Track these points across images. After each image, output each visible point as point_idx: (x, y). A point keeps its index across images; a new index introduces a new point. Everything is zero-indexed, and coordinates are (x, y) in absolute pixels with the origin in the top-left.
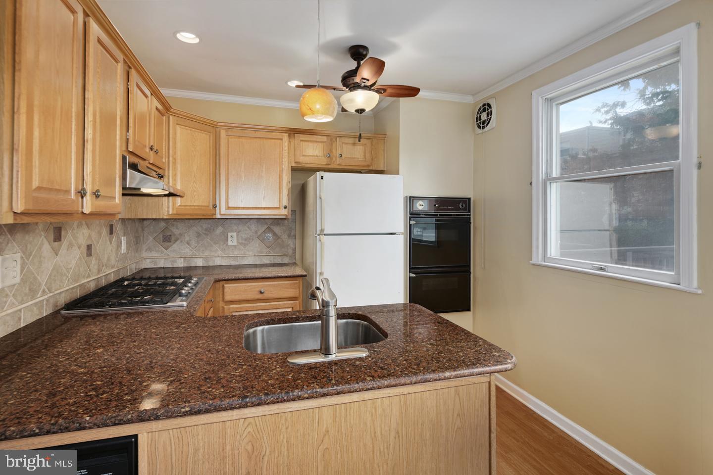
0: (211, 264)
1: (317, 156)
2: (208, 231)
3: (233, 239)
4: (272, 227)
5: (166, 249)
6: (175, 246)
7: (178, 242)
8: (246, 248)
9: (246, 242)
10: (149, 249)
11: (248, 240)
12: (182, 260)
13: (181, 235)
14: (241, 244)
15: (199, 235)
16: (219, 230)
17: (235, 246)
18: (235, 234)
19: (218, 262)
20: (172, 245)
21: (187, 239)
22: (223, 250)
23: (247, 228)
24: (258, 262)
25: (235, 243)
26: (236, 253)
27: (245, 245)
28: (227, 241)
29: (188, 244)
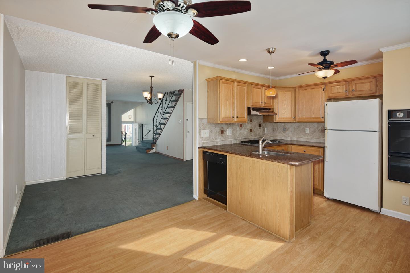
0: (299, 140)
1: (340, 93)
2: (298, 127)
3: (307, 131)
5: (284, 133)
6: (287, 132)
7: (288, 131)
9: (313, 132)
10: (279, 133)
11: (314, 132)
12: (289, 137)
13: (289, 128)
14: (311, 133)
15: (295, 129)
16: (302, 127)
17: (308, 134)
18: (308, 129)
19: (302, 140)
21: (291, 130)
22: (304, 135)
23: (313, 126)
24: (318, 142)
25: (308, 133)
26: (309, 137)
27: (312, 134)
28: (305, 131)
29: (291, 132)
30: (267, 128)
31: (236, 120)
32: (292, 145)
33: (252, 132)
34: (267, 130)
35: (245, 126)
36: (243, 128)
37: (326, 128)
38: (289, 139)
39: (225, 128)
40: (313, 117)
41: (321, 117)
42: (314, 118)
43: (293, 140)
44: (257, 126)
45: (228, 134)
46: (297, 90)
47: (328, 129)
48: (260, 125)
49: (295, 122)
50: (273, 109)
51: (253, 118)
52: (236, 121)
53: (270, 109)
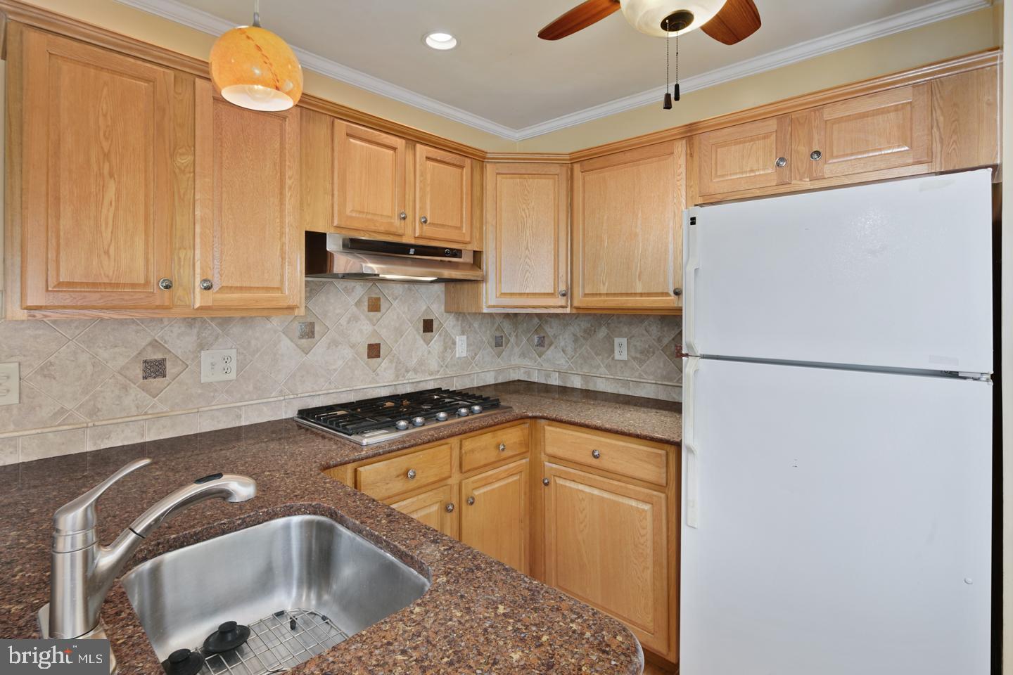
0: (591, 388)
1: (752, 171)
2: (589, 333)
3: (622, 351)
5: (540, 357)
6: (550, 353)
7: (552, 347)
8: (643, 367)
9: (642, 355)
10: (523, 355)
11: (646, 353)
12: (557, 374)
13: (555, 337)
14: (635, 359)
15: (576, 340)
16: (603, 332)
17: (624, 362)
18: (624, 341)
19: (601, 385)
20: (545, 351)
21: (562, 344)
22: (608, 367)
23: (644, 332)
24: (662, 397)
25: (624, 357)
26: (627, 375)
27: (641, 362)
28: (613, 351)
29: (563, 351)
30: (464, 338)
31: (197, 305)
32: (545, 421)
33: (378, 356)
34: (465, 346)
35: (332, 334)
36: (322, 342)
37: (690, 346)
38: (555, 380)
40: (639, 291)
41: (672, 293)
42: (641, 295)
43: (569, 385)
44: (413, 331)
45: (205, 380)
46: (577, 167)
47: (699, 352)
48: (428, 326)
49: (568, 310)
51: (386, 292)
53: (456, 253)
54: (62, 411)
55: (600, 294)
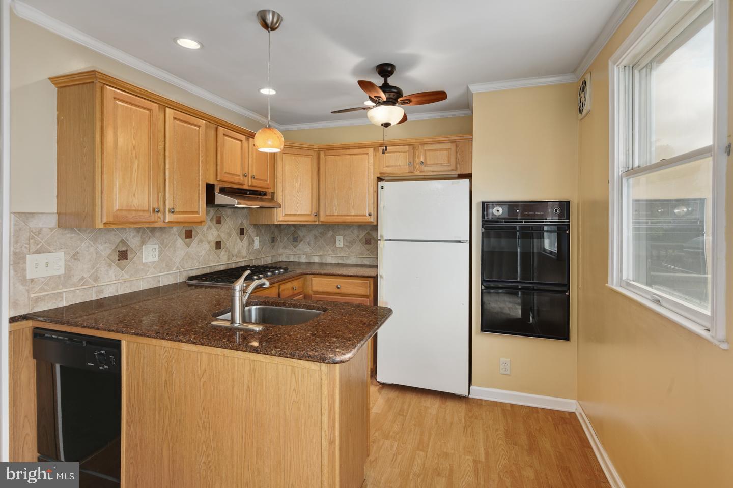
0: (324, 261)
1: (399, 166)
2: (323, 234)
3: (340, 243)
4: (371, 232)
5: (295, 248)
6: (301, 245)
7: (302, 243)
8: (350, 250)
9: (350, 244)
10: (285, 247)
11: (352, 243)
12: (305, 256)
13: (304, 237)
14: (346, 246)
15: (316, 238)
16: (330, 233)
17: (341, 248)
18: (341, 237)
19: (330, 260)
20: (298, 245)
21: (308, 240)
22: (333, 251)
23: (351, 233)
24: (359, 263)
25: (341, 245)
26: (342, 254)
27: (349, 247)
28: (335, 243)
29: (309, 244)
30: (258, 238)
31: (167, 220)
32: (313, 275)
33: (220, 248)
34: (258, 242)
35: (200, 236)
36: (195, 240)
37: (381, 236)
38: (304, 259)
39: (133, 241)
40: (353, 214)
41: (367, 215)
42: (354, 215)
43: (312, 261)
44: (235, 234)
45: (144, 262)
46: (322, 153)
47: (385, 238)
48: (242, 232)
49: (317, 223)
50: (273, 194)
51: (223, 213)
52: (169, 222)
53: (265, 194)
54: (83, 278)
55: (334, 215)
